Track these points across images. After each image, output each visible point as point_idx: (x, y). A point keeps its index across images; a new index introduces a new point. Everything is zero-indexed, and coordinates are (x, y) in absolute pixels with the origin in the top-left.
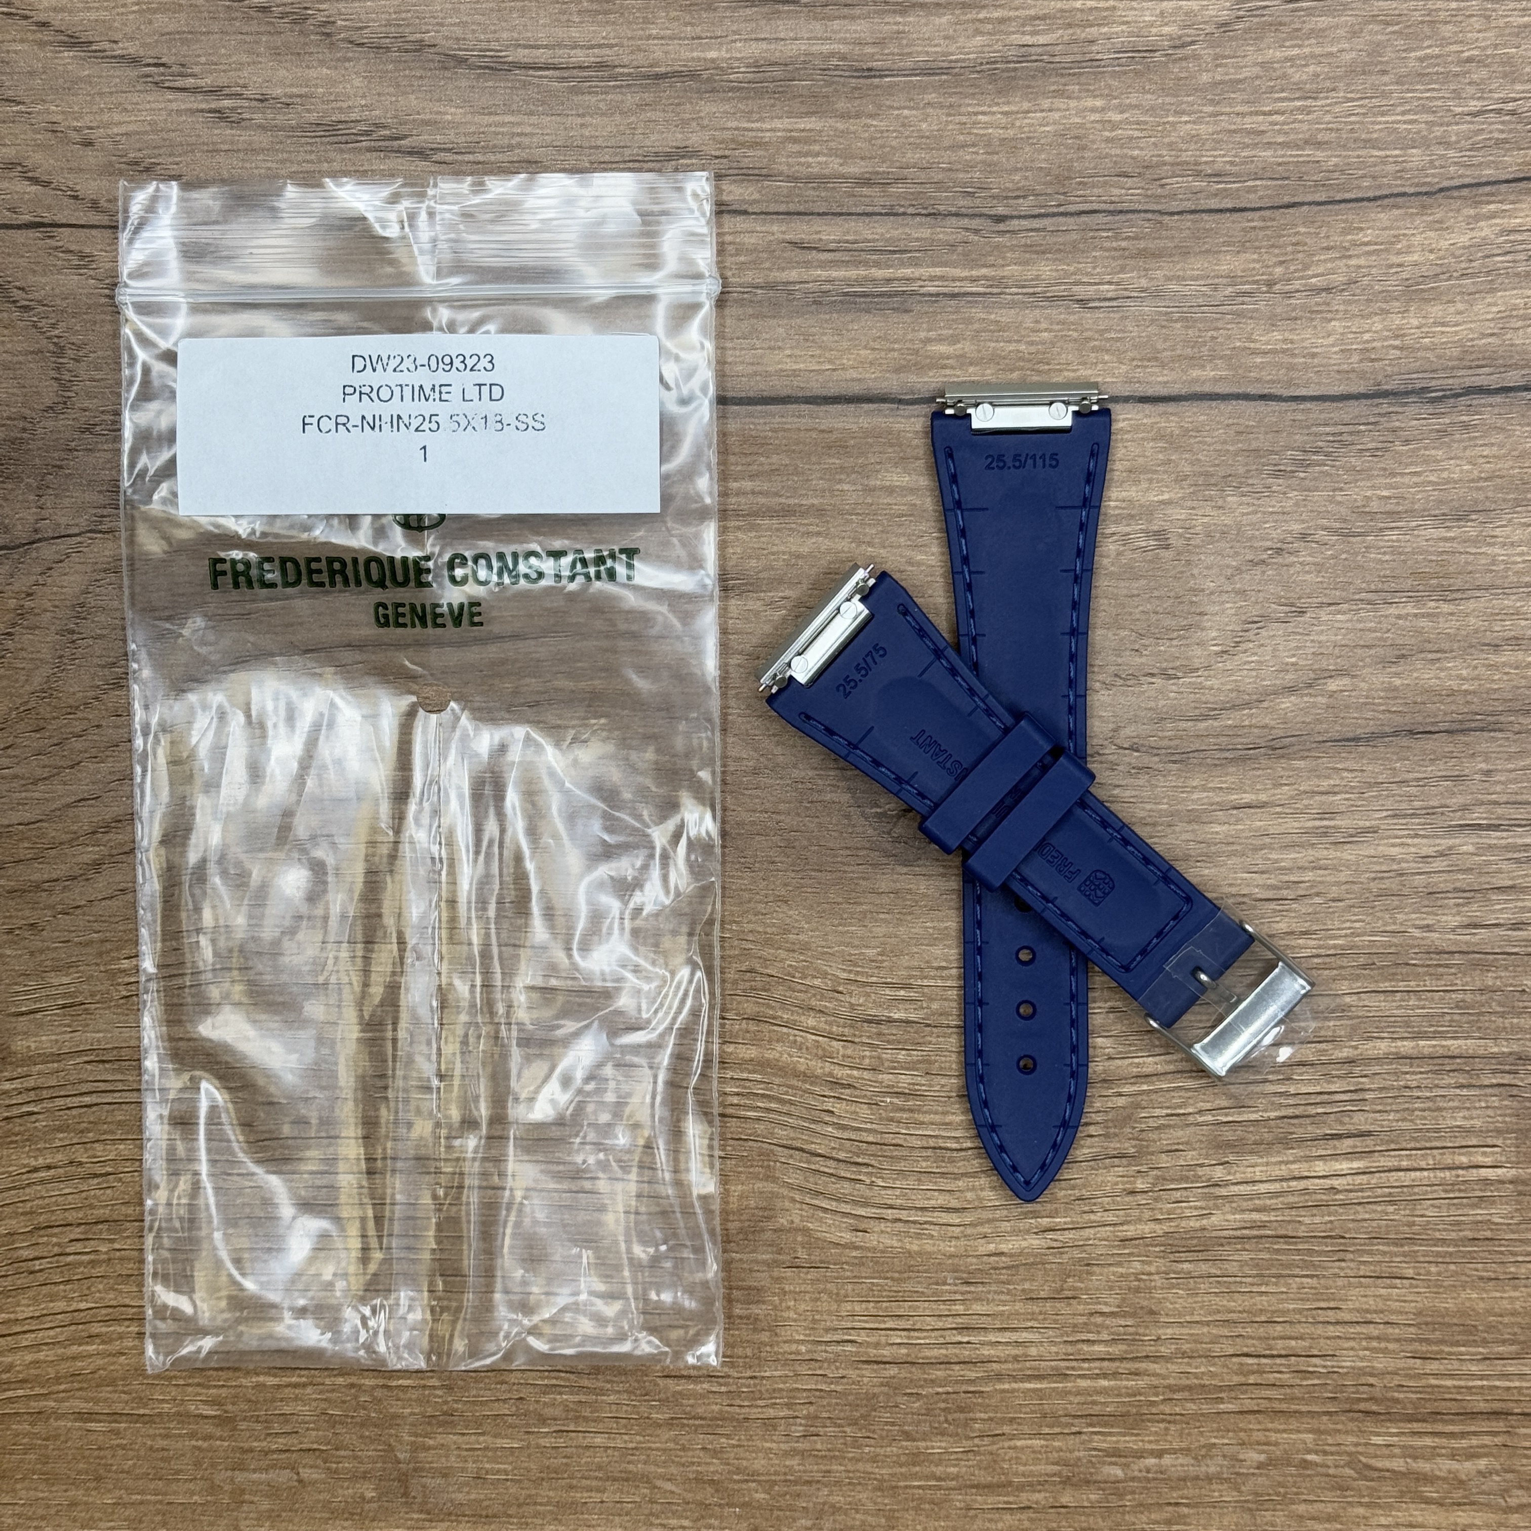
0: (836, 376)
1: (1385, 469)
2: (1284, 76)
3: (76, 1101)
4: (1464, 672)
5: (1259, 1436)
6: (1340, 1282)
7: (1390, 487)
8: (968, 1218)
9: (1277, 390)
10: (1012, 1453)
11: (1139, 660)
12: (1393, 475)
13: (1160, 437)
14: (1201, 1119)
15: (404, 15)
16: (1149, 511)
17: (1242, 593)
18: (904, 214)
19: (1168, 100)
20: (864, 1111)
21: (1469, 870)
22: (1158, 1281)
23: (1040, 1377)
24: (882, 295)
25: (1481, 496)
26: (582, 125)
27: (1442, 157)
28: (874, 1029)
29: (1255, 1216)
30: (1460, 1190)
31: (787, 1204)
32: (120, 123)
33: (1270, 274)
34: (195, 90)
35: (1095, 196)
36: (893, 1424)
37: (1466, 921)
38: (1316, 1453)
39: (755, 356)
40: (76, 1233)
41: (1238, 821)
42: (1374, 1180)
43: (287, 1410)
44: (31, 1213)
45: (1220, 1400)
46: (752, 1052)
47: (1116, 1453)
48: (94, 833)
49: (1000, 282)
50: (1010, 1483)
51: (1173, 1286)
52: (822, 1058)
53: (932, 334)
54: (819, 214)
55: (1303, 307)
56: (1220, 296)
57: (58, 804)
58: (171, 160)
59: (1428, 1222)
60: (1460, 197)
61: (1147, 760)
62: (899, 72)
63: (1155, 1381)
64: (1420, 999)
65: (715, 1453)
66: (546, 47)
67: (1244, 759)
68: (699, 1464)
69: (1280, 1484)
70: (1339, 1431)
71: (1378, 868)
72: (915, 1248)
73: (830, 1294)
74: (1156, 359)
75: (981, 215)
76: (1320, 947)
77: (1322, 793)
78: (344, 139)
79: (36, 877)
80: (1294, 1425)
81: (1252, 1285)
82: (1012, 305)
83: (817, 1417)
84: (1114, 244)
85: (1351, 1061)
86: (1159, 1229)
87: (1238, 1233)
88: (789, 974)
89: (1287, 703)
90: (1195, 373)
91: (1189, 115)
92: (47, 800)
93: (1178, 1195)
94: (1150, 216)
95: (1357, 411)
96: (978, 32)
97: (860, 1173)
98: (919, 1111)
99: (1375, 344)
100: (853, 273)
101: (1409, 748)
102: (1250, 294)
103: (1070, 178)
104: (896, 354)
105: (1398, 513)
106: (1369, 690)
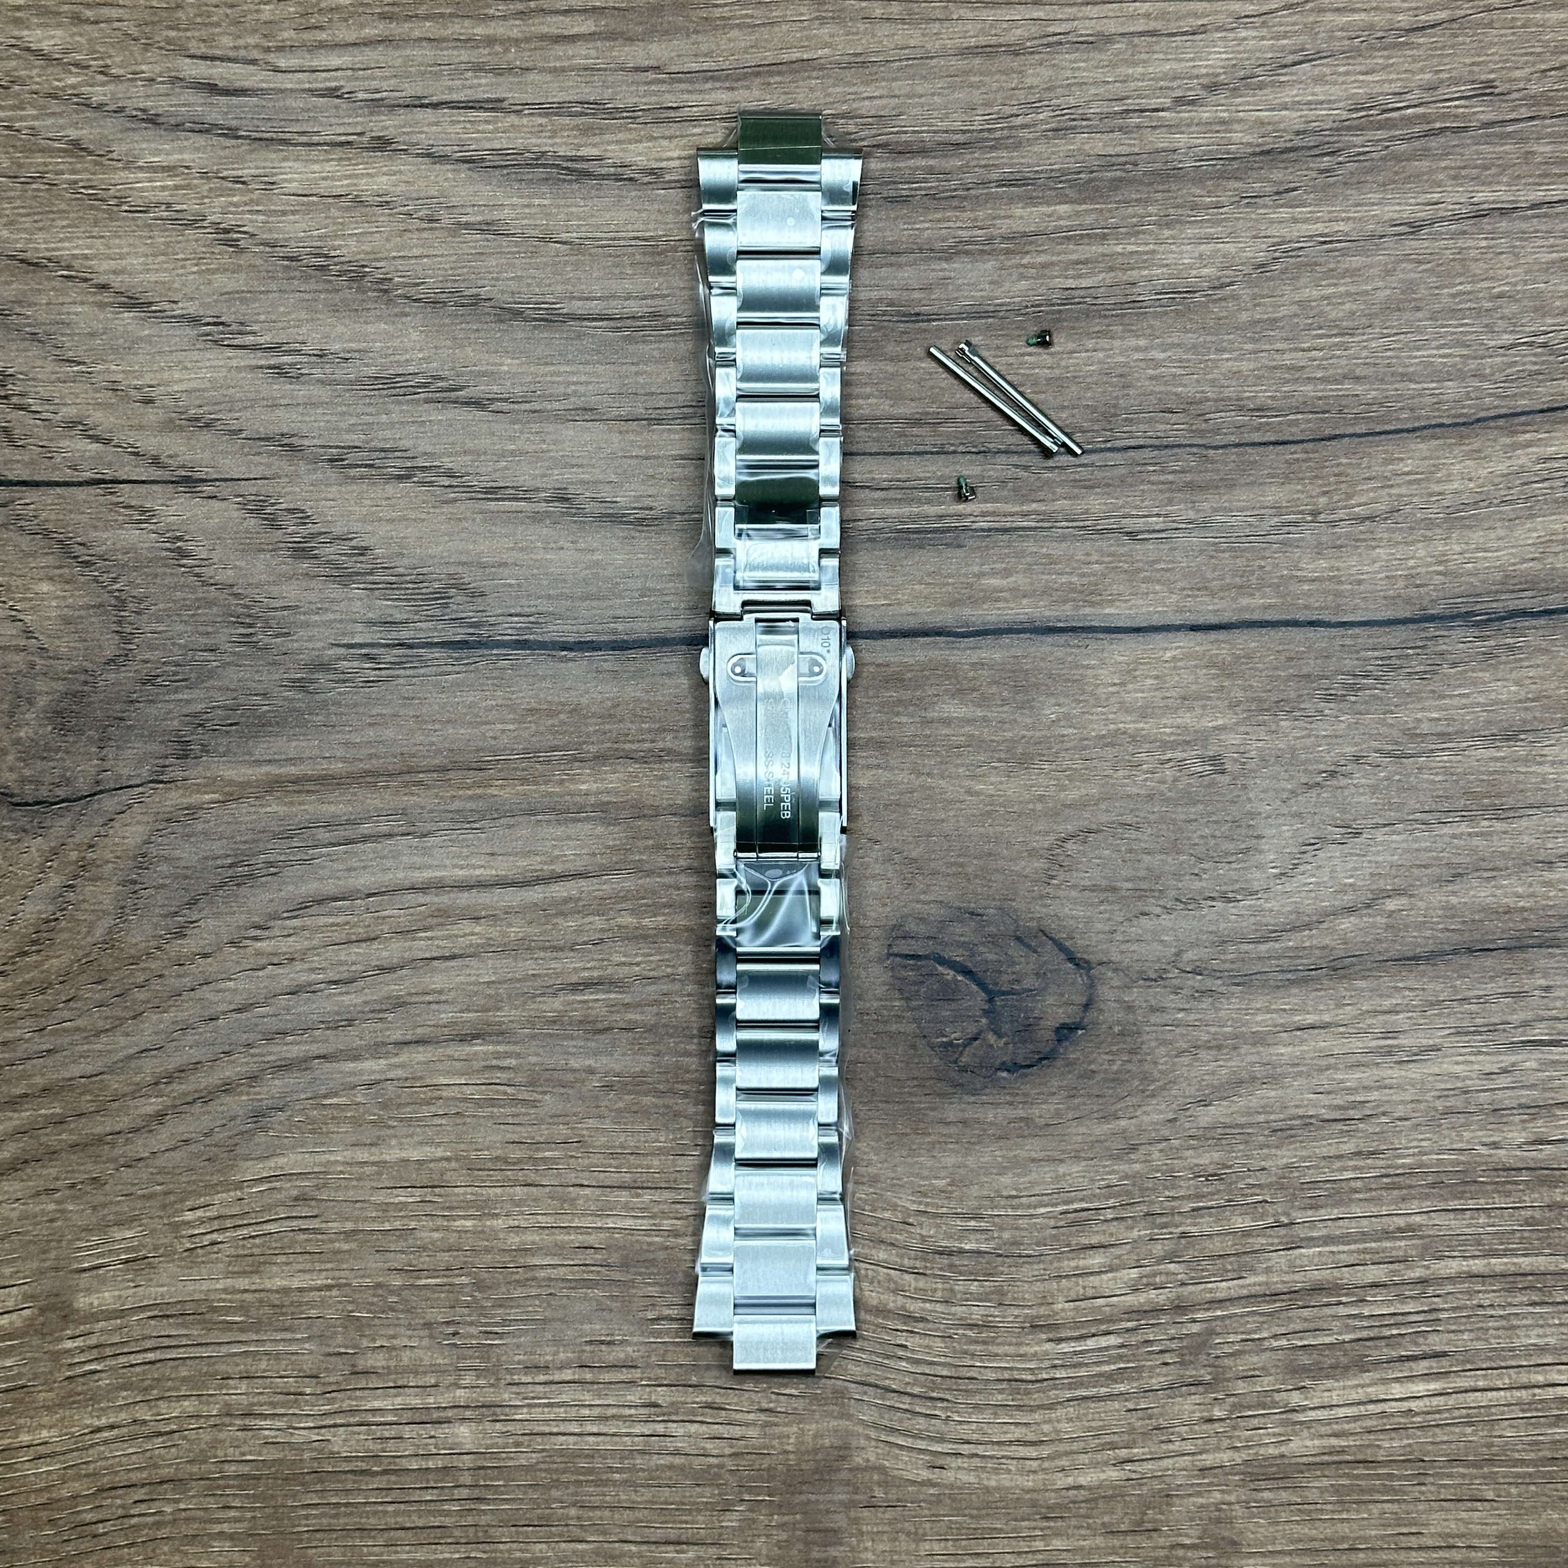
0: (891, 611)
1: (1433, 692)
2: (1322, 312)
3: (139, 1359)
4: (1520, 890)
6: (1421, 1507)
7: (1440, 709)
8: (1046, 1451)
9: (1325, 617)
11: (1197, 885)
12: (1442, 697)
13: (1211, 665)
14: (1275, 1344)
15: (459, 271)
16: (1202, 738)
17: (1298, 815)
18: (954, 452)
19: (1209, 338)
20: (938, 1344)
21: (1533, 1086)
22: (1239, 1511)
24: (935, 531)
25: (1529, 717)
26: (636, 373)
27: (1477, 389)
28: (945, 1261)
29: (1334, 1441)
30: (1537, 1410)
31: (863, 1442)
32: (181, 381)
33: (1315, 504)
34: (254, 348)
35: (1140, 432)
37: (1532, 1138)
40: (140, 1494)
41: (1303, 1041)
42: (1451, 1401)
44: (94, 1474)
48: (156, 1084)
49: (1049, 517)
51: (1254, 1516)
52: (895, 1292)
53: (986, 568)
54: (871, 454)
55: (1348, 536)
56: (1265, 526)
57: (121, 1055)
58: (230, 415)
59: (1507, 1443)
60: (1496, 428)
61: (1210, 983)
62: (947, 316)
64: (1489, 1217)
66: (599, 299)
67: (1304, 981)
71: (1443, 1086)
72: (993, 1483)
73: (908, 1534)
74: (1206, 588)
75: (1030, 452)
76: (1389, 1167)
77: (1385, 1012)
78: (402, 391)
79: (99, 1130)
81: (1333, 1512)
82: (1063, 538)
84: (1162, 478)
85: (1423, 1281)
86: (1239, 1457)
87: (1317, 1459)
88: (859, 1207)
89: (1346, 924)
90: (1245, 601)
91: (1230, 352)
92: (109, 1052)
93: (1255, 1422)
94: (1195, 450)
95: (1404, 635)
96: (1022, 277)
97: (935, 1408)
98: (993, 1343)
99: (1419, 570)
100: (906, 510)
101: (1468, 966)
102: (1295, 524)
103: (1115, 415)
104: (950, 589)
105: (1449, 734)
106: (1427, 909)
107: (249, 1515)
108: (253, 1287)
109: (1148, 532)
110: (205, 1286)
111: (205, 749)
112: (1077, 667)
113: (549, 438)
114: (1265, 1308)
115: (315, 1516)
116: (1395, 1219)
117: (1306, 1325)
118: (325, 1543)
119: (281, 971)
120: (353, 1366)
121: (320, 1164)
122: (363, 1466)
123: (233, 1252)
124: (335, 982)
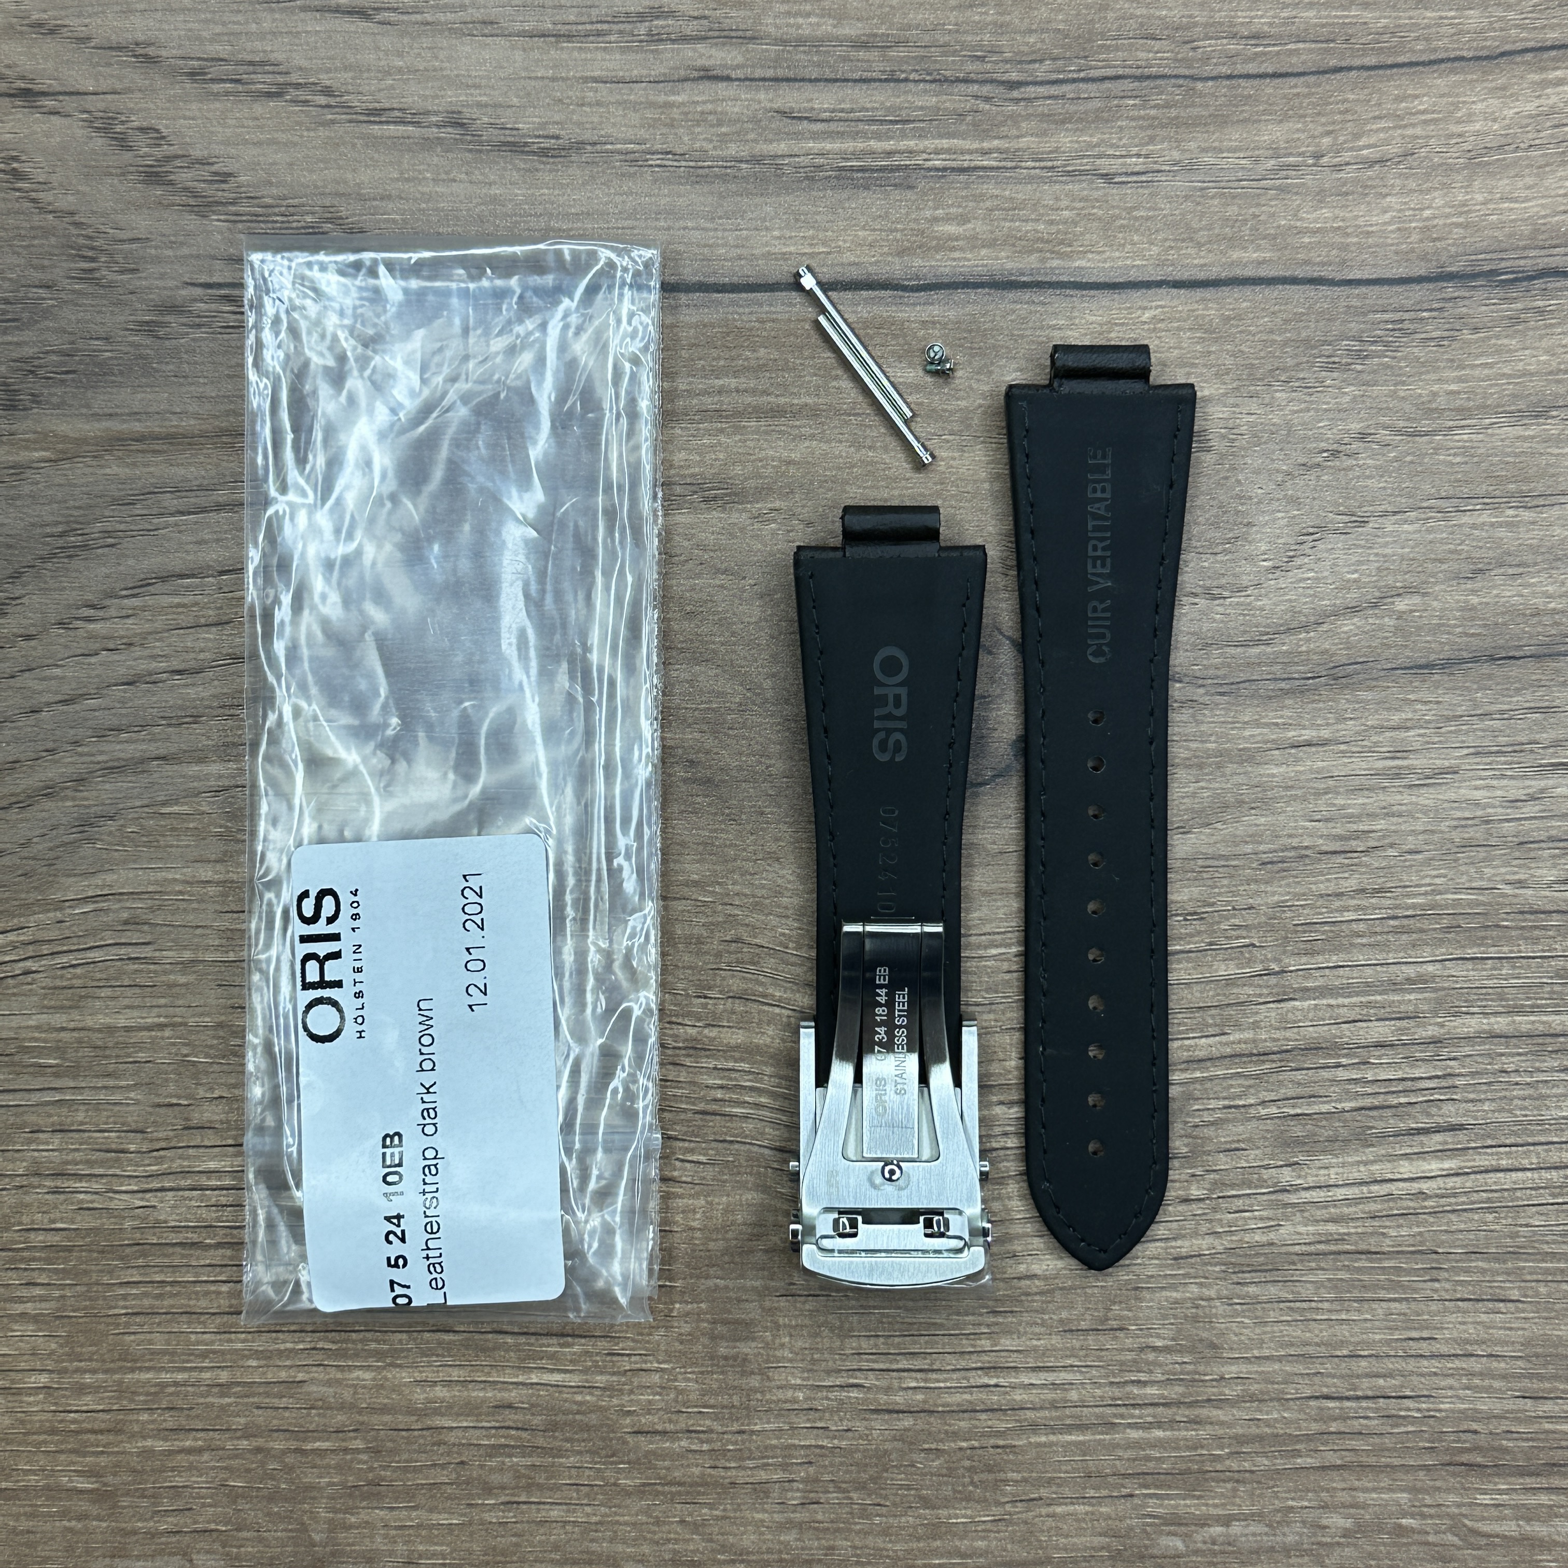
0: (832, 259)
1: (1452, 361)
4: (1550, 589)
5: (1343, 1497)
6: (1434, 1307)
7: (1460, 380)
9: (1327, 272)
10: (1050, 1522)
12: (1462, 367)
14: (1263, 1112)
17: (1294, 501)
18: (906, 80)
22: (1220, 1308)
23: (1081, 1427)
24: (882, 169)
25: (1562, 390)
27: (1502, 18)
29: (1332, 1228)
33: (1318, 145)
35: (1118, 62)
36: (909, 1488)
38: (1413, 1516)
39: (737, 238)
41: (1297, 760)
42: (1469, 1182)
43: (179, 1481)
45: (1297, 1453)
46: (737, 1037)
47: (1175, 1521)
49: (1014, 155)
50: (1049, 1560)
51: (1237, 1314)
54: (810, 81)
55: (1356, 181)
56: (1261, 169)
58: (78, 21)
59: (1534, 1233)
60: (1523, 63)
61: (1191, 692)
63: (1220, 1432)
64: (1514, 967)
65: (696, 1527)
67: (1301, 692)
68: (677, 1541)
69: (1371, 1556)
70: (1438, 1489)
71: (1459, 814)
73: (832, 1330)
74: (1191, 239)
75: (992, 81)
76: (1397, 907)
77: (1394, 728)
80: (1385, 1482)
81: (1330, 1311)
82: (1030, 179)
83: (817, 1481)
84: (1142, 113)
85: (1436, 1042)
86: (1220, 1245)
87: (1312, 1248)
88: (781, 944)
89: (1348, 625)
90: (1236, 255)
93: (1239, 1203)
94: (1181, 81)
95: (1418, 296)
99: (1436, 222)
100: (849, 145)
101: (1490, 677)
102: (1295, 167)
103: (1090, 40)
104: (899, 235)
105: (1469, 409)
106: (1442, 610)
107: (57, 1293)
108: (72, 1025)
109: (1126, 174)
110: (15, 1022)
111: (36, 399)
112: (1042, 328)
113: (442, 55)
114: (1253, 1069)
115: (136, 1297)
116: (1404, 967)
117: (1300, 1091)
118: (146, 1328)
119: (115, 657)
120: (187, 1119)
121: (157, 883)
122: (193, 1237)
123: (49, 982)
124: (179, 672)
